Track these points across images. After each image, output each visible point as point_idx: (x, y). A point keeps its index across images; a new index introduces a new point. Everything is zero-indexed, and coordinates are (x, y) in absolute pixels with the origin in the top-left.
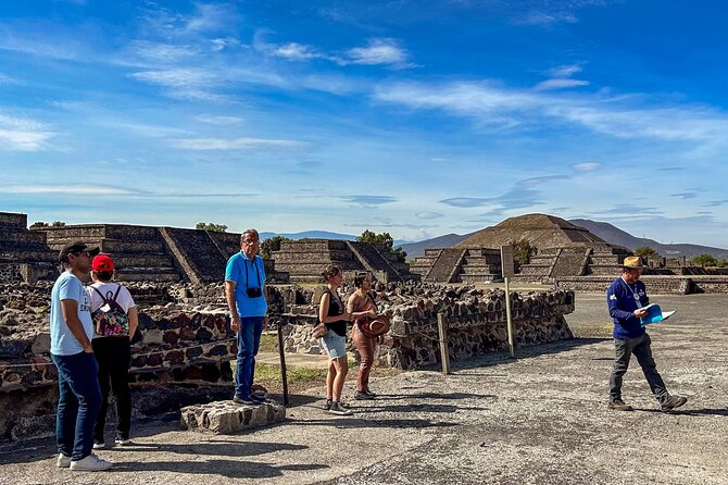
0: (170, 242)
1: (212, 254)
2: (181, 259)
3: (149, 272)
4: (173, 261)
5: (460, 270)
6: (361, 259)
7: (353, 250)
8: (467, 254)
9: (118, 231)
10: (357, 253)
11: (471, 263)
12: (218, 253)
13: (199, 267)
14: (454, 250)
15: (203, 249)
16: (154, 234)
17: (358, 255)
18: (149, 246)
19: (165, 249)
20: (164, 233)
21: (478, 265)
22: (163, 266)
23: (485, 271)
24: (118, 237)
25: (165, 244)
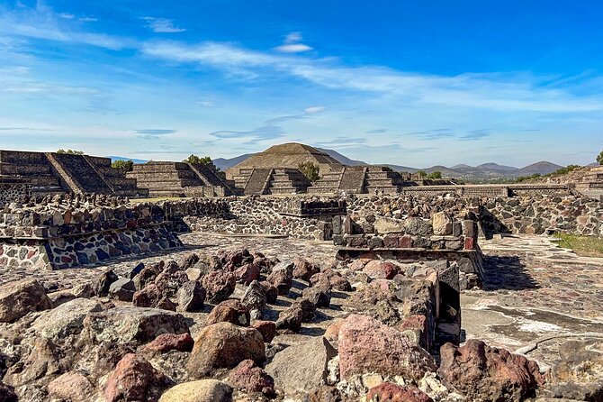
0: (57, 166)
1: (91, 175)
2: (68, 179)
3: (43, 191)
4: (60, 181)
5: (270, 185)
6: (201, 177)
7: (195, 170)
8: (274, 172)
9: (12, 156)
10: (198, 173)
11: (278, 179)
12: (95, 173)
13: (83, 185)
14: (263, 170)
15: (84, 170)
16: (41, 159)
17: (199, 174)
18: (39, 168)
19: (52, 172)
20: (50, 158)
21: (282, 181)
22: (52, 185)
23: (289, 184)
24: (12, 161)
25: (51, 166)
